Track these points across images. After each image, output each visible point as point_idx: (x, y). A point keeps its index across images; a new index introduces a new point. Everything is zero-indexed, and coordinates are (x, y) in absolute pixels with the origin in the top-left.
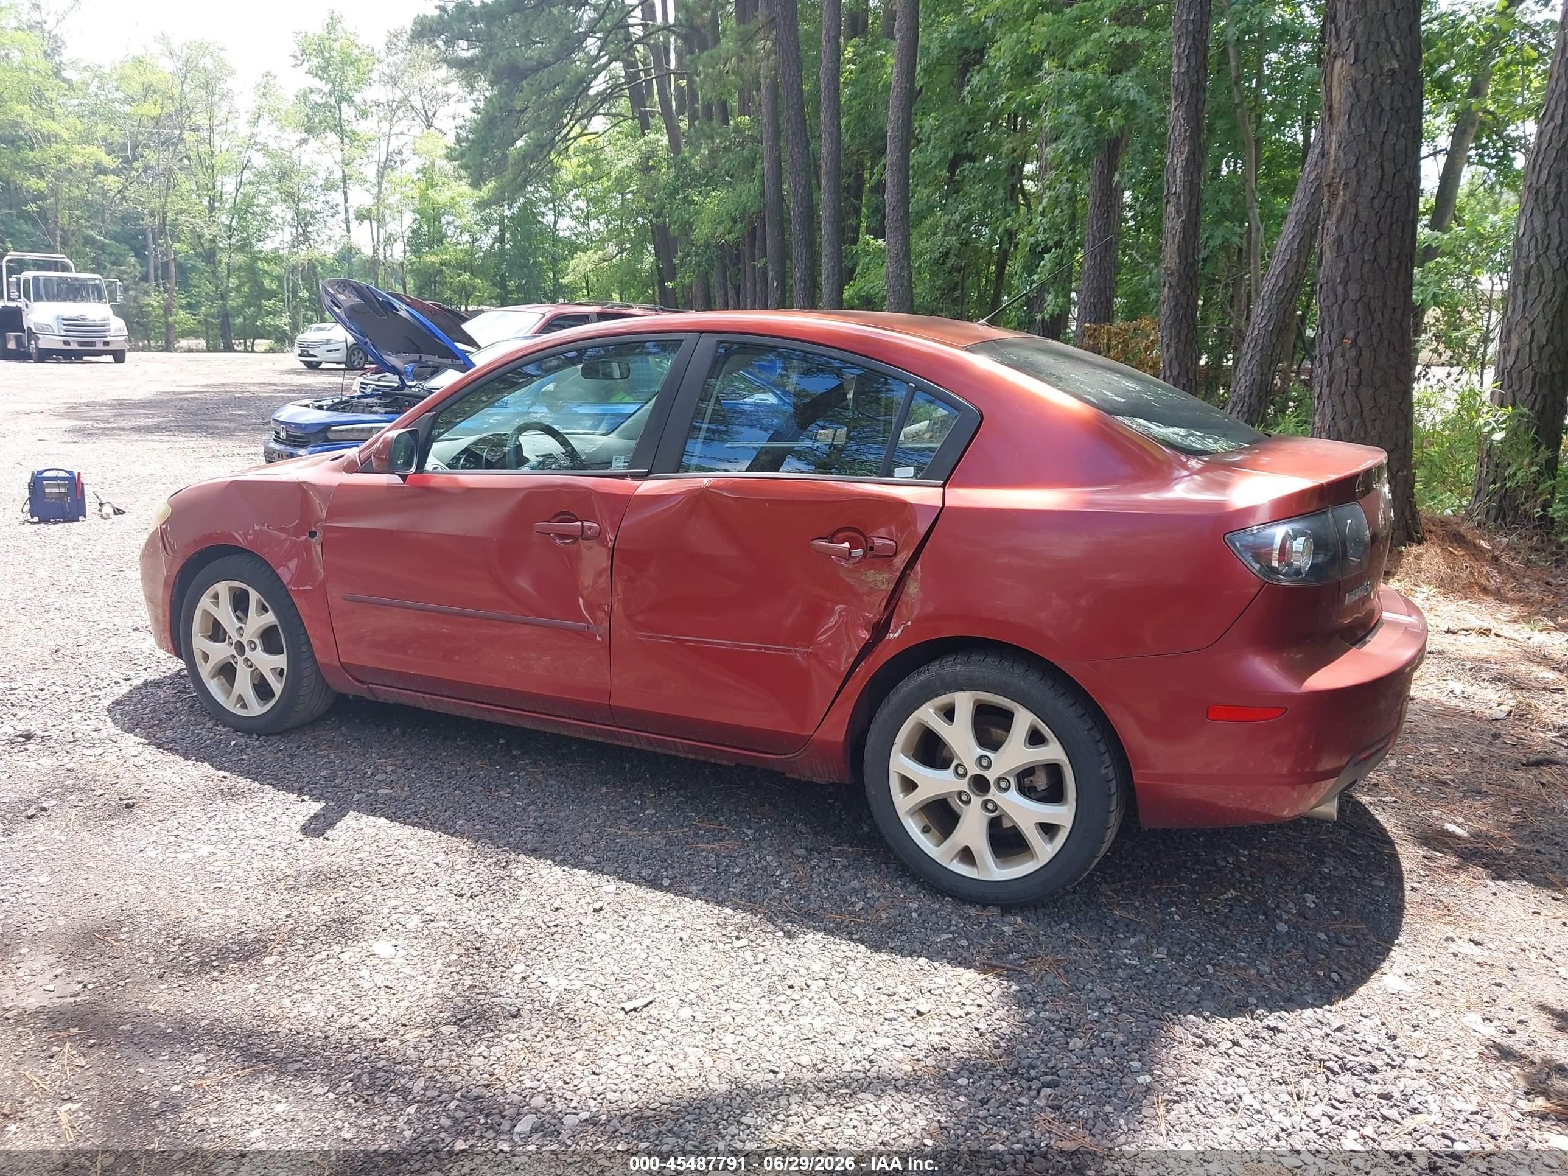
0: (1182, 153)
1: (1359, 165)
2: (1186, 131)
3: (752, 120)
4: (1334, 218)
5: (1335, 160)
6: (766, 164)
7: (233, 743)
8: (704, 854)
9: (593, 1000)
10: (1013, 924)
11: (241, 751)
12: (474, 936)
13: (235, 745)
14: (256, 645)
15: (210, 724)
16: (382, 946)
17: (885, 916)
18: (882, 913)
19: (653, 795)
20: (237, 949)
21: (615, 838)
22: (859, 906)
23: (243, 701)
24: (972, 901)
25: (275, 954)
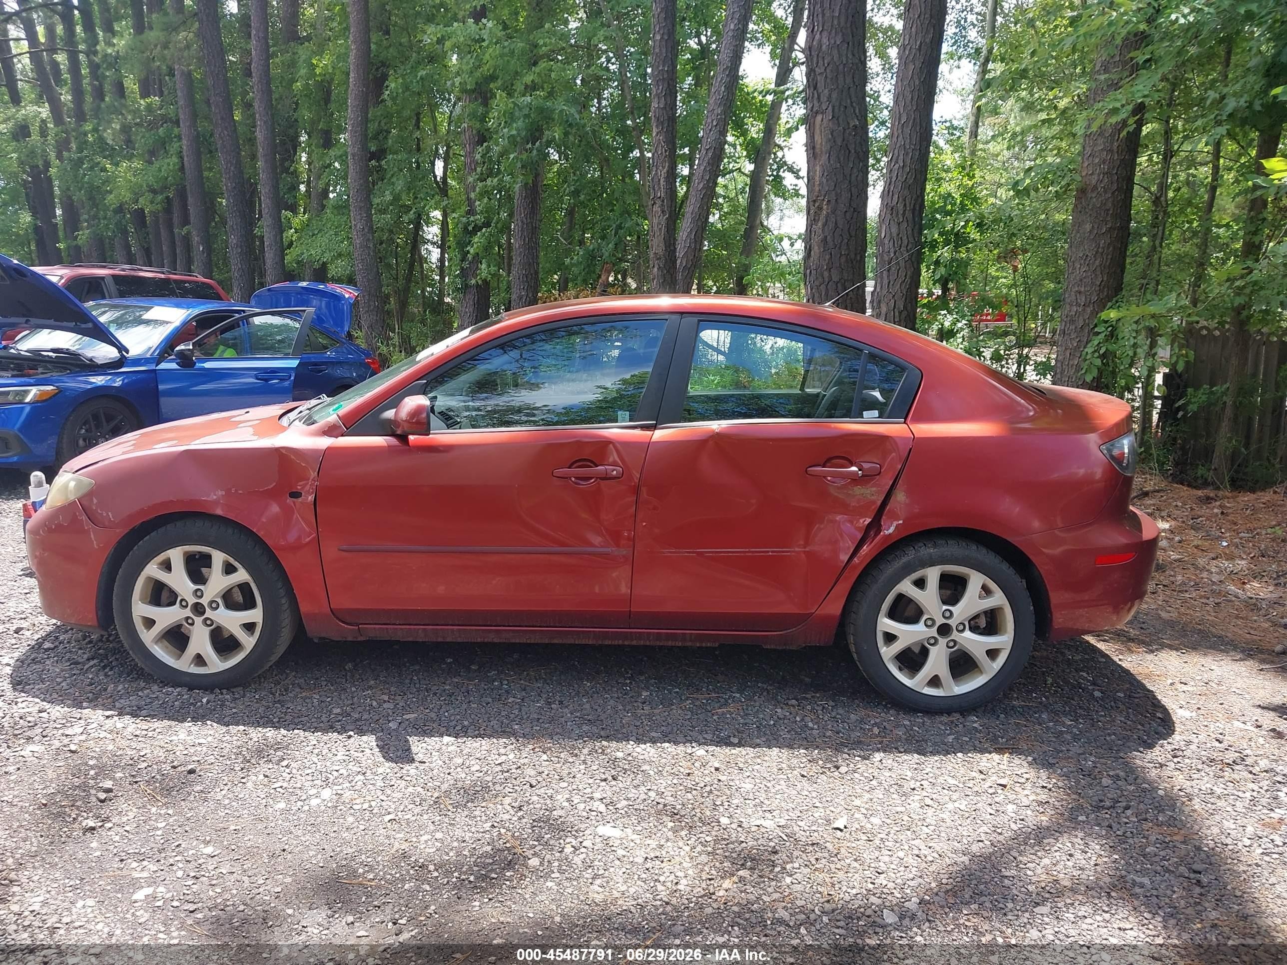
0: (663, 168)
1: (837, 189)
2: (666, 151)
3: (162, 101)
4: (820, 224)
5: (819, 185)
6: (184, 142)
7: (204, 700)
8: (728, 716)
9: (806, 828)
10: (976, 722)
11: (222, 706)
12: (661, 806)
13: (208, 702)
14: (218, 605)
15: (155, 688)
16: (605, 830)
17: (900, 733)
18: (896, 732)
19: (628, 681)
20: (491, 861)
21: (650, 717)
22: (876, 730)
23: (199, 660)
24: (940, 712)
25: (530, 856)
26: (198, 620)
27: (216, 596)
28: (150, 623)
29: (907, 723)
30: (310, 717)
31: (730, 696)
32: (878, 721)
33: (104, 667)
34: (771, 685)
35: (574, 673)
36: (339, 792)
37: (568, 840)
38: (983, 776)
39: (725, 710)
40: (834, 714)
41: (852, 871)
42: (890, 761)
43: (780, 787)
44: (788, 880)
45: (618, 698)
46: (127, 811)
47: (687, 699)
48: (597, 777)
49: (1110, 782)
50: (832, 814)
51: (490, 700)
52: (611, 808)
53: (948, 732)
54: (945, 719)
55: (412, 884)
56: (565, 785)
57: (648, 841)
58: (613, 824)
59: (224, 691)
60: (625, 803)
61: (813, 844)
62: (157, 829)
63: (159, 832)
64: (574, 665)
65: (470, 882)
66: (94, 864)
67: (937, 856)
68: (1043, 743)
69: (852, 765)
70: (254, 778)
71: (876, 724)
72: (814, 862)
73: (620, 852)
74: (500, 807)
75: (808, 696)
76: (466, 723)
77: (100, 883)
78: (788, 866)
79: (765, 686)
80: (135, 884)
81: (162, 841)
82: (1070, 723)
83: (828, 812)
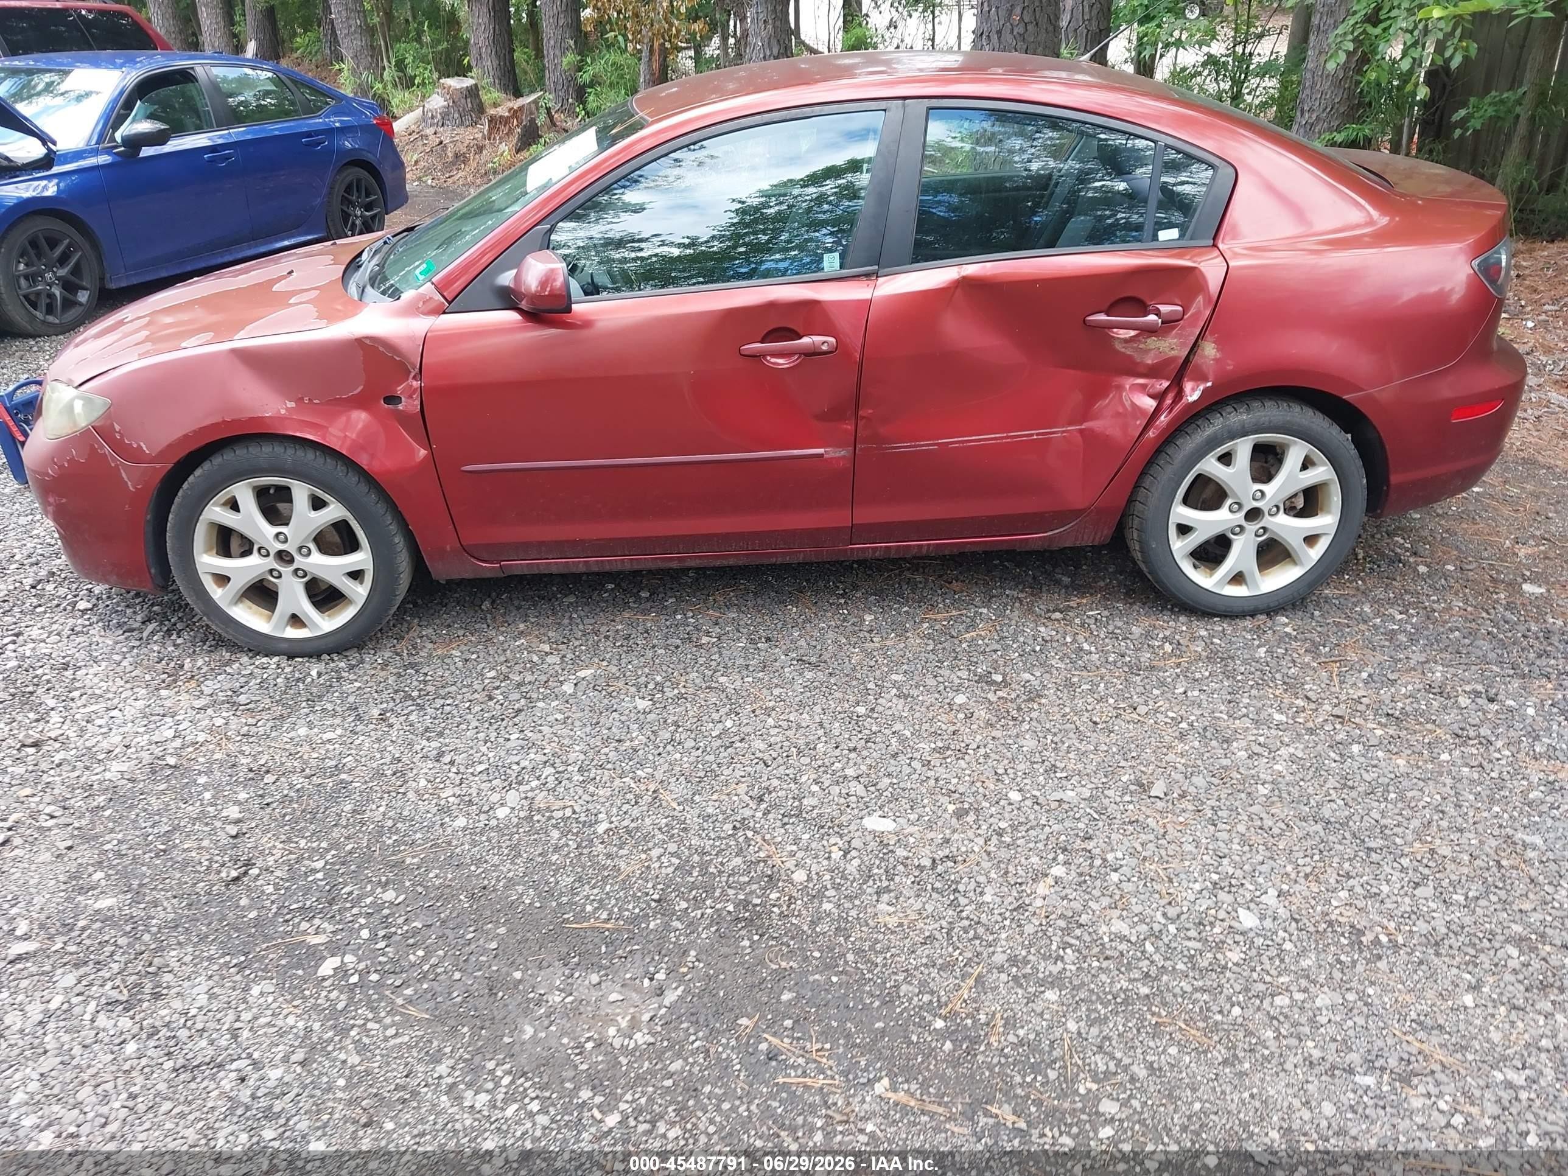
7: (314, 673)
8: (980, 642)
9: (1118, 799)
10: (1286, 625)
11: (339, 679)
12: (932, 782)
13: (319, 675)
14: (310, 551)
15: (245, 659)
16: (874, 823)
17: (1199, 649)
18: (1192, 648)
19: (843, 601)
20: (747, 879)
21: (884, 650)
22: (1168, 648)
23: (296, 620)
24: (1241, 615)
25: (793, 869)
26: (287, 570)
27: (306, 539)
28: (222, 579)
29: (1203, 633)
30: (459, 685)
31: (976, 612)
32: (1167, 633)
33: (169, 633)
34: (1022, 591)
35: (772, 594)
36: (530, 794)
37: (833, 841)
38: (1313, 706)
39: (974, 634)
40: (1111, 628)
41: (1189, 857)
42: (1196, 693)
43: (1070, 742)
44: (1115, 877)
45: (837, 627)
46: (270, 848)
47: (922, 622)
48: (843, 746)
49: (1469, 701)
50: (1144, 777)
51: (679, 642)
52: (872, 789)
53: (1256, 643)
54: (1248, 623)
55: (659, 921)
56: (807, 760)
57: (931, 835)
58: (881, 813)
59: (335, 657)
60: (886, 781)
61: (1131, 823)
62: (314, 871)
63: (320, 875)
64: (767, 582)
65: (729, 912)
66: (253, 930)
67: (1285, 827)
68: (1374, 650)
69: (1151, 703)
70: (414, 784)
71: (1165, 637)
72: (1139, 849)
73: (901, 852)
74: (735, 798)
75: (1072, 604)
76: (659, 679)
77: (271, 956)
78: (1110, 857)
79: (1015, 593)
80: (315, 956)
81: (327, 888)
82: (1400, 617)
83: (1139, 774)
